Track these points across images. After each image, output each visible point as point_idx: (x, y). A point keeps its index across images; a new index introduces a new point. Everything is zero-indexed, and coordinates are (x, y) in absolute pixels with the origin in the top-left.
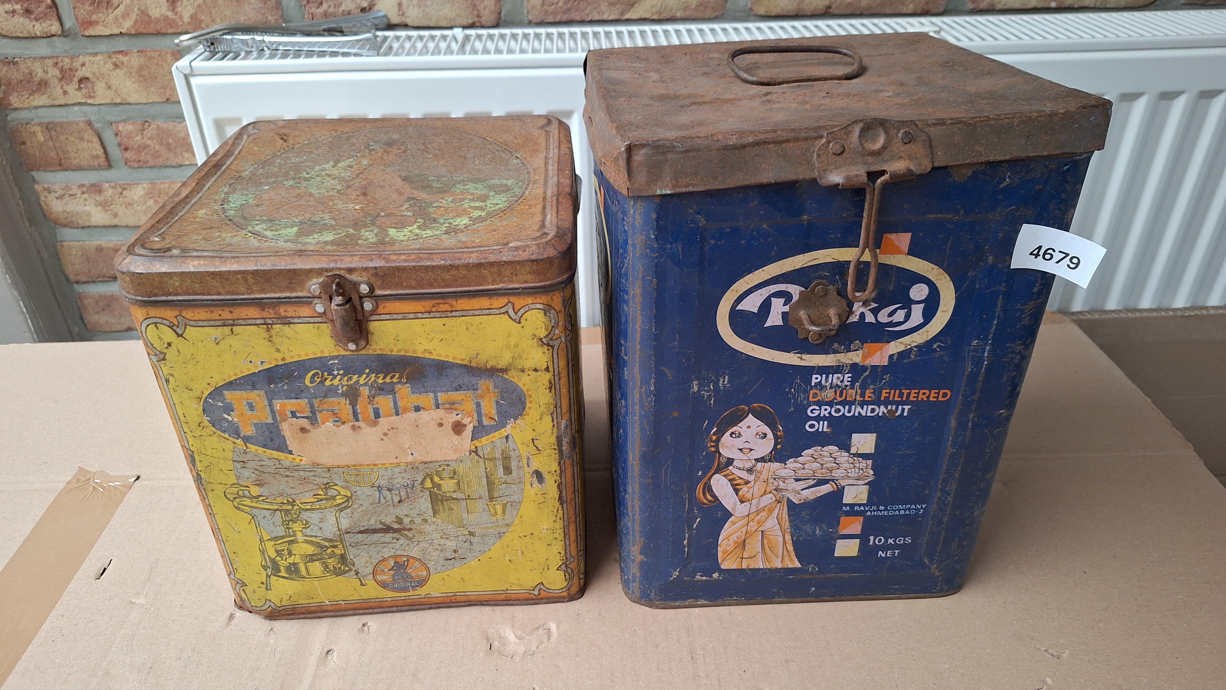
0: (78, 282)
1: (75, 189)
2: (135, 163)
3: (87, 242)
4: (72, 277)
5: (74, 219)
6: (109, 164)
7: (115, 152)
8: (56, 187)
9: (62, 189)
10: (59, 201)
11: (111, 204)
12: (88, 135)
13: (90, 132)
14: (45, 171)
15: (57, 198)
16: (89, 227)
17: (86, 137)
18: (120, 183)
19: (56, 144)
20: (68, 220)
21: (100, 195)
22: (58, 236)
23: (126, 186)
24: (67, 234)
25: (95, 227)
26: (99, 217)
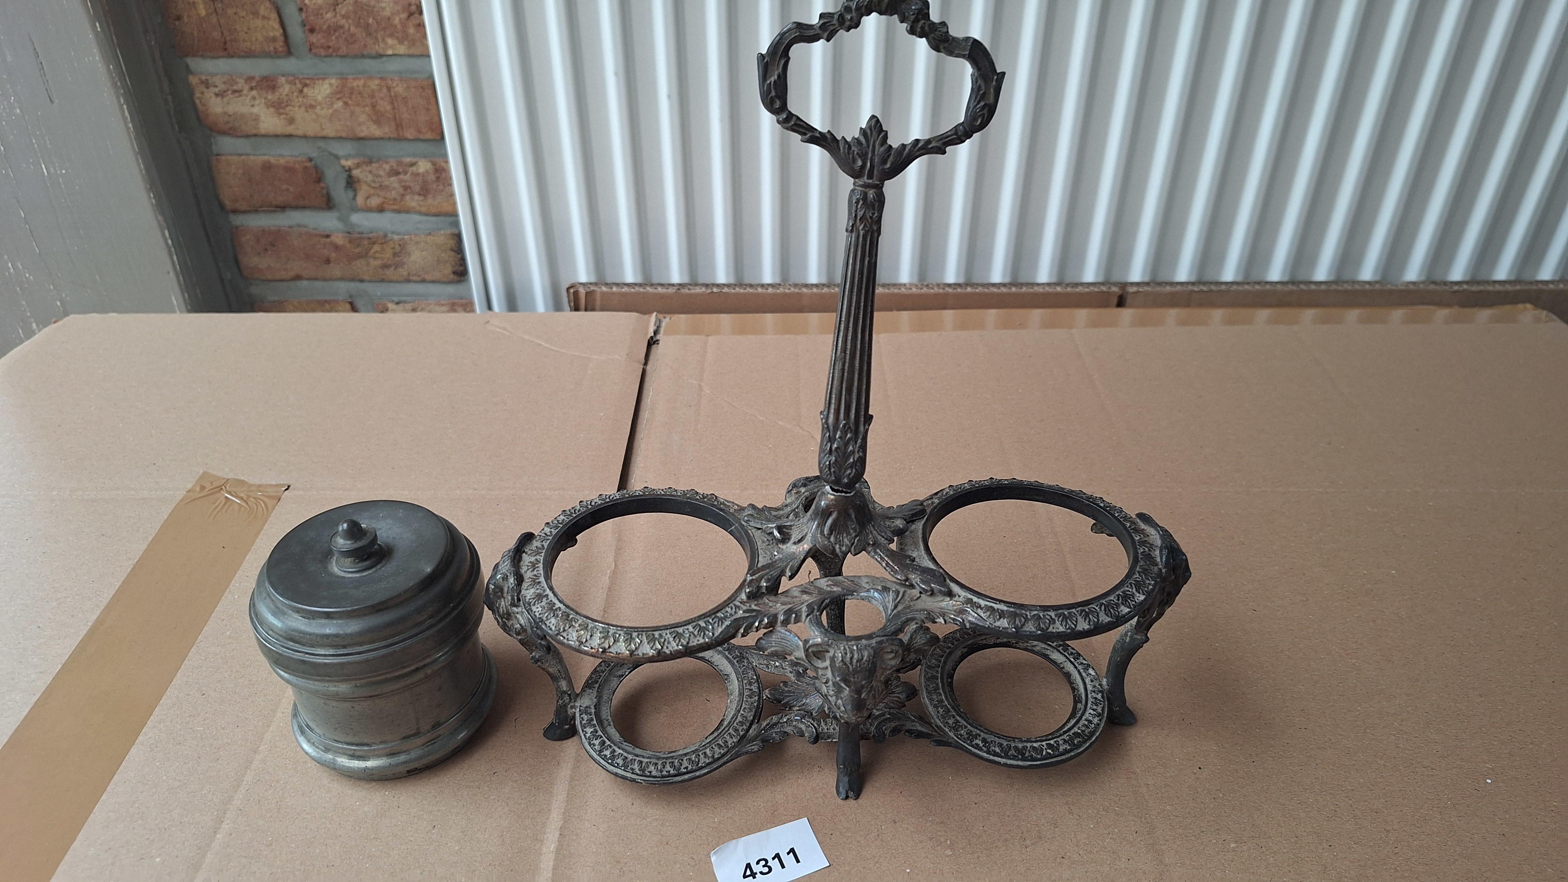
0: (235, 211)
1: (241, 84)
2: (322, 50)
3: (252, 158)
4: (228, 203)
5: (237, 124)
6: (289, 51)
7: (297, 33)
8: (217, 80)
9: (224, 83)
10: (219, 98)
11: (287, 106)
12: (264, 8)
14: (203, 57)
15: (217, 95)
16: (256, 135)
17: (262, 12)
18: (301, 76)
19: (222, 21)
20: (230, 125)
21: (274, 93)
22: (214, 147)
23: (308, 82)
24: (226, 144)
25: (264, 136)
26: (269, 122)
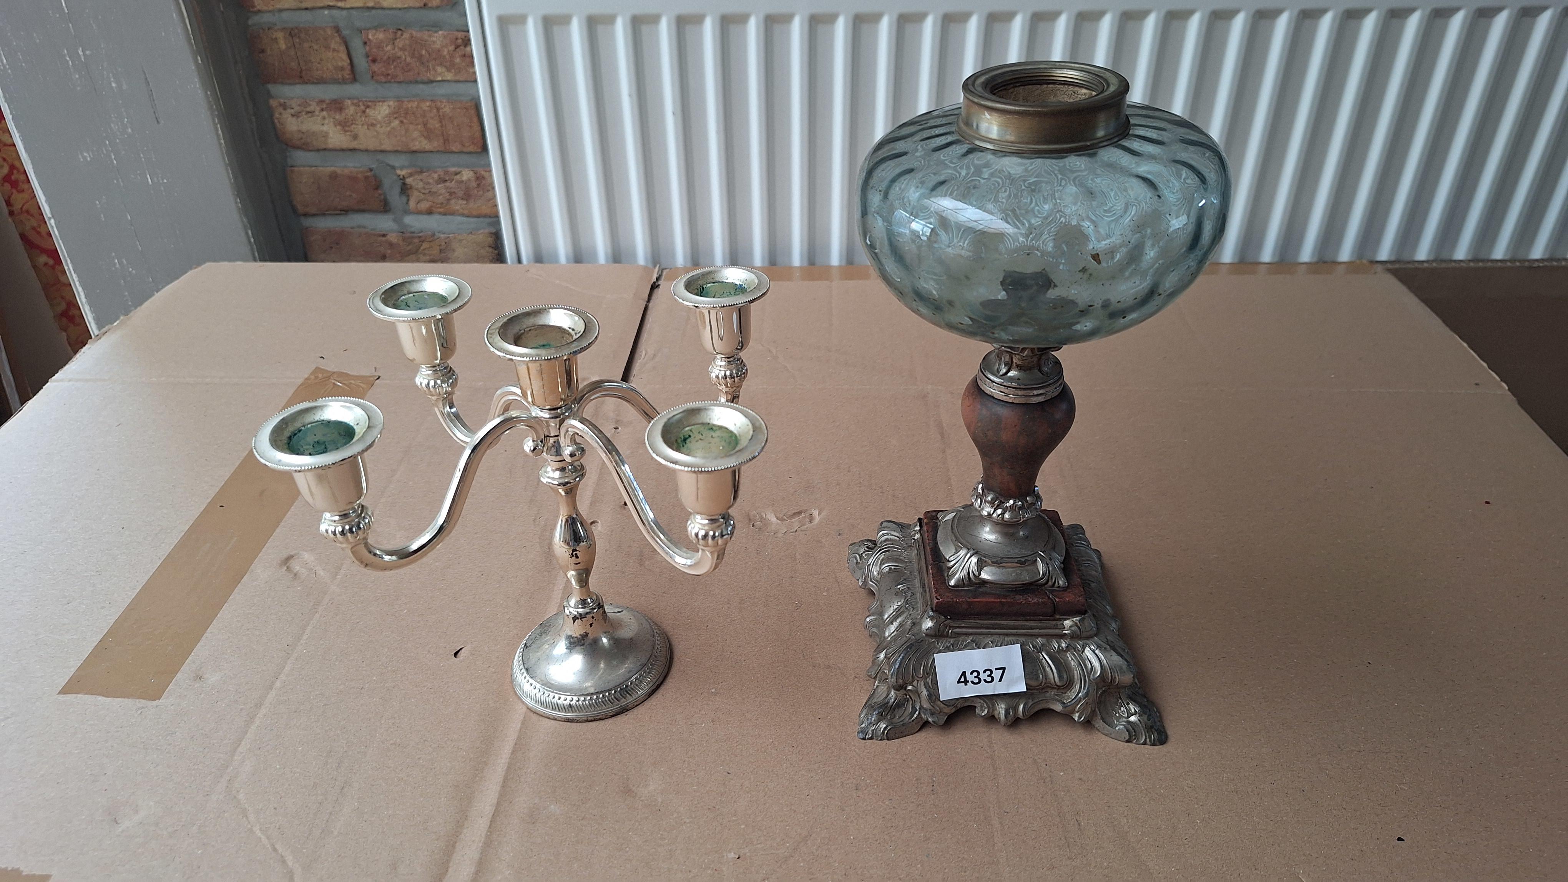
0: (306, 215)
1: (313, 107)
2: (382, 77)
3: (320, 168)
4: (300, 209)
5: (309, 141)
6: (354, 78)
7: (361, 63)
8: (294, 103)
9: (299, 105)
10: (295, 118)
11: (352, 124)
12: (335, 43)
13: (338, 39)
14: (282, 83)
15: (293, 116)
16: (325, 149)
17: (333, 46)
18: (364, 99)
19: (299, 54)
20: (303, 141)
21: (340, 114)
22: (289, 160)
23: (370, 104)
24: (300, 157)
25: (331, 150)
26: (336, 138)
